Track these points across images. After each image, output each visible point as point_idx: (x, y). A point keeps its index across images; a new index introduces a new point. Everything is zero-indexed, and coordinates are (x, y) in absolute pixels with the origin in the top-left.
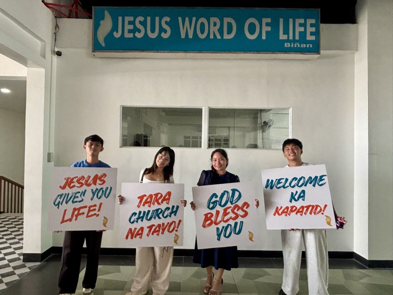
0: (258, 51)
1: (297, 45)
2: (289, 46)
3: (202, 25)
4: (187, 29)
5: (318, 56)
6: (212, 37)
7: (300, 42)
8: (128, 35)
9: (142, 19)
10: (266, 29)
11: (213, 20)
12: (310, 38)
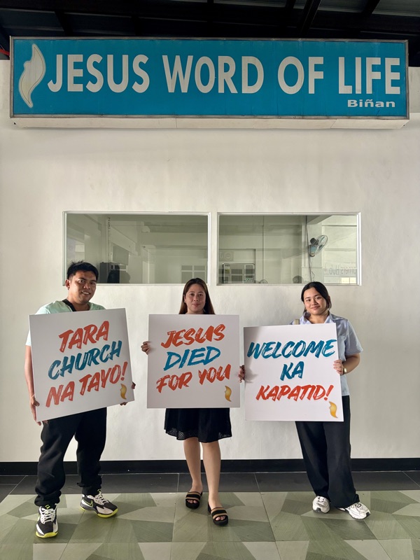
1: (369, 103)
2: (356, 105)
3: (205, 69)
4: (178, 76)
5: (406, 121)
6: (221, 90)
7: (374, 97)
8: (74, 88)
9: (97, 58)
10: (314, 76)
11: (222, 60)
12: (391, 90)
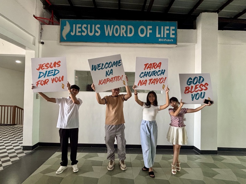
0: (145, 43)
1: (165, 40)
2: (161, 40)
3: (117, 29)
4: (109, 31)
5: (176, 45)
6: (121, 35)
7: (167, 38)
8: (78, 34)
9: (85, 26)
10: (149, 31)
11: (122, 26)
12: (172, 36)
